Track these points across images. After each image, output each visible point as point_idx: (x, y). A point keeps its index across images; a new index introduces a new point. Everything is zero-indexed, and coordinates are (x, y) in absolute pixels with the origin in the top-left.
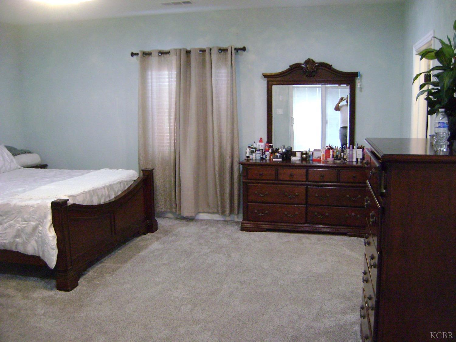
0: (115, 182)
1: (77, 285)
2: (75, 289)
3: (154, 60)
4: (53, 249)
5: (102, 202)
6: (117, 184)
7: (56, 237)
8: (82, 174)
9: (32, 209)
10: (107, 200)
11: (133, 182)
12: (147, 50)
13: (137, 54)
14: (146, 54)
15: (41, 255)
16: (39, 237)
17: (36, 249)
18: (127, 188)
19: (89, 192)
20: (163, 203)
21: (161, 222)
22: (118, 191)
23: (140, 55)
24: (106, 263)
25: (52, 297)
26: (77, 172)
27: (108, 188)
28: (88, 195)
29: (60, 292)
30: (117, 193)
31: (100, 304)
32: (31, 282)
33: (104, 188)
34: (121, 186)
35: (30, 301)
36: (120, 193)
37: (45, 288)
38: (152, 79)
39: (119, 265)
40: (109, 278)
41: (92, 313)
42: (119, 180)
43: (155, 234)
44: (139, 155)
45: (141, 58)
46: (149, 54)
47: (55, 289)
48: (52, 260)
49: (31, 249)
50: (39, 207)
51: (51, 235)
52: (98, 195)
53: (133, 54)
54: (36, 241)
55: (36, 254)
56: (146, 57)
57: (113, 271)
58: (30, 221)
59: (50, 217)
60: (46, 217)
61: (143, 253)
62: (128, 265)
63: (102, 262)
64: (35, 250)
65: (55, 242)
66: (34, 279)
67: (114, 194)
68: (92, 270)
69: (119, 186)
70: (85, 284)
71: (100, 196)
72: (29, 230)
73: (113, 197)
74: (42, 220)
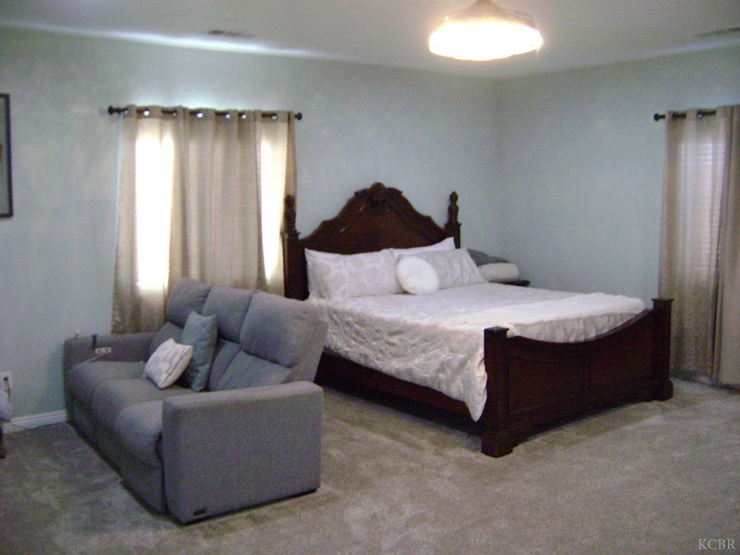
0: (599, 314)
1: (510, 451)
2: (505, 457)
3: (690, 125)
4: (480, 394)
5: (572, 339)
6: (603, 316)
7: (486, 379)
8: (562, 298)
9: (462, 336)
10: (582, 338)
11: (634, 316)
12: (680, 109)
13: (663, 117)
14: (678, 117)
15: (466, 401)
16: (466, 376)
17: (462, 391)
18: (620, 324)
19: (550, 323)
20: (693, 357)
21: (681, 387)
22: (603, 328)
23: (667, 118)
24: (567, 431)
25: (470, 459)
26: (556, 293)
27: (584, 322)
28: (547, 327)
29: (483, 456)
30: (601, 331)
31: (528, 482)
32: (455, 437)
33: (578, 320)
34: (609, 321)
35: (441, 458)
36: (606, 330)
37: (468, 447)
38: (686, 155)
39: (584, 437)
40: (559, 452)
41: (511, 491)
42: (606, 312)
43: (665, 404)
44: (660, 276)
45: (669, 121)
46: (683, 116)
47: (480, 451)
48: (477, 410)
49: (454, 390)
50: (471, 335)
51: (480, 374)
52: (565, 330)
53: (657, 117)
54: (463, 381)
55: (461, 399)
56: (679, 120)
57: (571, 443)
58: (458, 352)
59: (481, 350)
60: (477, 349)
61: (628, 428)
62: (597, 440)
63: (561, 429)
64: (460, 392)
65: (484, 385)
66: (460, 433)
67: (594, 330)
68: (542, 437)
69: (606, 319)
70: (522, 452)
71: (569, 331)
72: (455, 364)
73: (592, 335)
74: (472, 353)
